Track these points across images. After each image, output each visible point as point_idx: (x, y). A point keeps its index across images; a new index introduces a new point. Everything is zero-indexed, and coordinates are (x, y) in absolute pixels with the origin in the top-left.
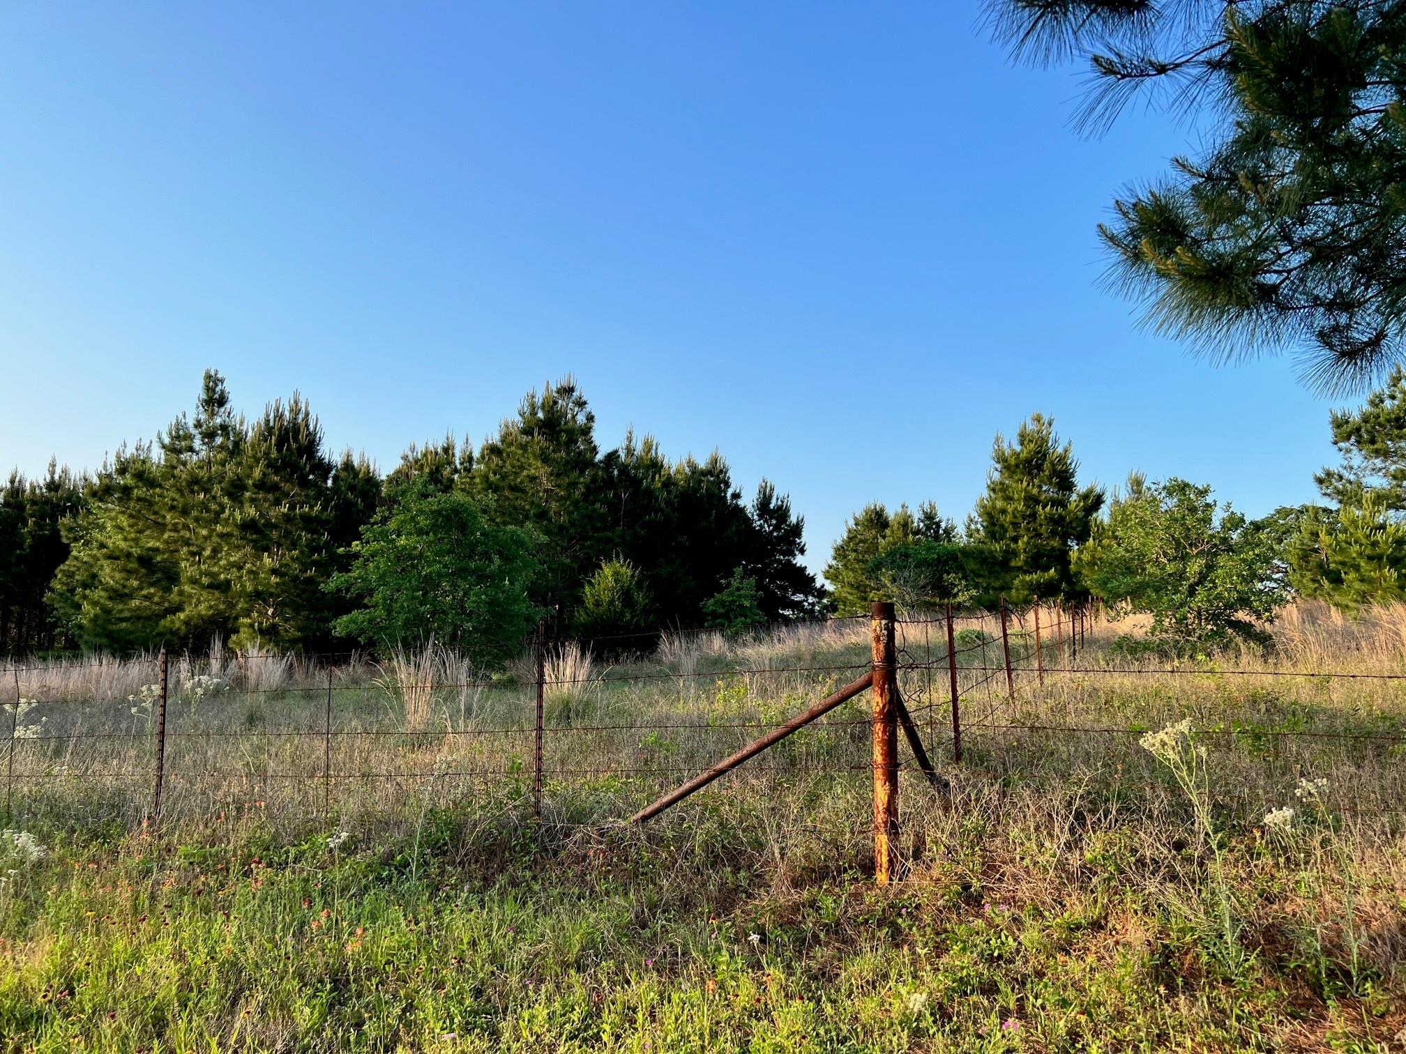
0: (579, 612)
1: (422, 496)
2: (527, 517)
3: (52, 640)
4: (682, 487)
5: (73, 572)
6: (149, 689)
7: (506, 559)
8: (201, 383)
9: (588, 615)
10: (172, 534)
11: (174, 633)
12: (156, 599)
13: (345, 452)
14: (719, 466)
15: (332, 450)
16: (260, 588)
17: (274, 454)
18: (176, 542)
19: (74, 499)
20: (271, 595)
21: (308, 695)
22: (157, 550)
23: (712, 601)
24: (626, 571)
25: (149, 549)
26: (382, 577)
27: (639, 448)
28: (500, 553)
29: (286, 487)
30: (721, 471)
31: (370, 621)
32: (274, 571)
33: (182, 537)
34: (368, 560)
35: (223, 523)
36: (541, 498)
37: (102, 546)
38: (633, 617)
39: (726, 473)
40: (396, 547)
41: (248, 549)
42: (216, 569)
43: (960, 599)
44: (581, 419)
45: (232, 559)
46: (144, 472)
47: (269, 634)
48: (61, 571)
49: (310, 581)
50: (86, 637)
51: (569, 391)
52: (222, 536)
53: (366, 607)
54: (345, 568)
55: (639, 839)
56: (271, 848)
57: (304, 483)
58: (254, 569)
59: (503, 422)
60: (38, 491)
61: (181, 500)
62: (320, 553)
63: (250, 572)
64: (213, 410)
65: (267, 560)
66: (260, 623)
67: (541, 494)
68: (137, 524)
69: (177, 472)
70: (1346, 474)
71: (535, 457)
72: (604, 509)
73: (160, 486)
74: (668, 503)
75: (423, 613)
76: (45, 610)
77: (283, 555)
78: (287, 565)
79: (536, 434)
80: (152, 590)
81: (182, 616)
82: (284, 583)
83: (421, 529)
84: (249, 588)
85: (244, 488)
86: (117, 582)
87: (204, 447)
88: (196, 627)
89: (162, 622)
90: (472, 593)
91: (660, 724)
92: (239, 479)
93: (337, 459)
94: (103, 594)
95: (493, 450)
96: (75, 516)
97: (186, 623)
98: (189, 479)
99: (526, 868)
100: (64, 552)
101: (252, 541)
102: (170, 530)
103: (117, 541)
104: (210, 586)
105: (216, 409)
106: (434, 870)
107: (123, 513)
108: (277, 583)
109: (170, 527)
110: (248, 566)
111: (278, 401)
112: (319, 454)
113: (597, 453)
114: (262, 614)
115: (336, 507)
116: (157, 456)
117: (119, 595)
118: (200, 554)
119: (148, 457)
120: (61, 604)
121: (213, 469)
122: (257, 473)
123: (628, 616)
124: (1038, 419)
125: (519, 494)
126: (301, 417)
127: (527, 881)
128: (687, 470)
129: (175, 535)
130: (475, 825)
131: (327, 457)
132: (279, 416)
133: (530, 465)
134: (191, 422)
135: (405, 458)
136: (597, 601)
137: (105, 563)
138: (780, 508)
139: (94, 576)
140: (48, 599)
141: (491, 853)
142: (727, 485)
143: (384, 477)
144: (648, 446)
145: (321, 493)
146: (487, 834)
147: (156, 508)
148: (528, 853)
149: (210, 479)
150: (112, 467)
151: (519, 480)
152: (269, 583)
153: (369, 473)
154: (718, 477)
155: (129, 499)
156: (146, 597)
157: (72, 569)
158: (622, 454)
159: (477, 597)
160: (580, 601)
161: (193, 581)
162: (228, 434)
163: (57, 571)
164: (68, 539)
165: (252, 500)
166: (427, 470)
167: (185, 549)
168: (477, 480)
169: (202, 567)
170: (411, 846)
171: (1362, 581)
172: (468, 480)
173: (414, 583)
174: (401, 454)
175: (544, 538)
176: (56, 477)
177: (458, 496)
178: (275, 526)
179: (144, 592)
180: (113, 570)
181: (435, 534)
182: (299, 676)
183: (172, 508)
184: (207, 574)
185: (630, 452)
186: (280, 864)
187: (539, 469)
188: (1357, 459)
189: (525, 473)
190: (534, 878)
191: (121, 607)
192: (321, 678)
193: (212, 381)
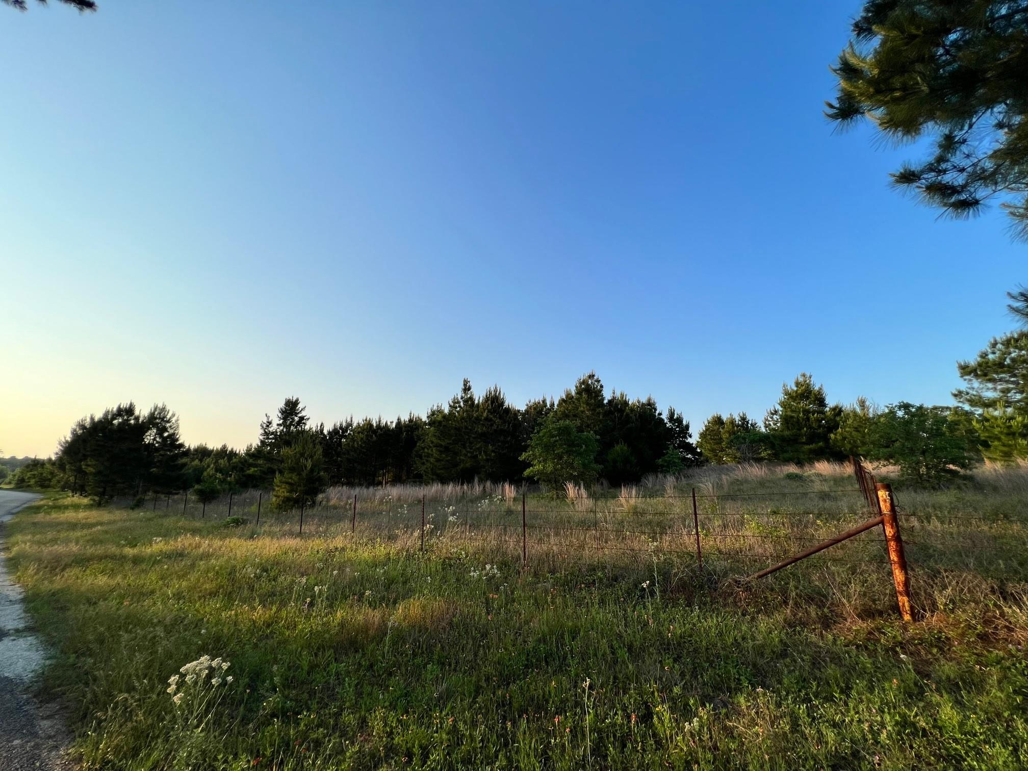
4: (636, 412)
8: (462, 383)
14: (652, 401)
17: (490, 408)
19: (418, 425)
20: (492, 460)
23: (660, 460)
24: (625, 448)
27: (619, 397)
30: (652, 404)
32: (493, 451)
39: (655, 404)
41: (483, 443)
43: (763, 455)
44: (598, 387)
45: (477, 447)
46: (442, 415)
48: (415, 450)
51: (591, 376)
57: (500, 417)
58: (486, 450)
59: (567, 390)
60: (406, 423)
61: (458, 425)
64: (466, 393)
65: (490, 447)
67: (587, 418)
69: (453, 415)
70: (971, 392)
71: (582, 403)
72: (611, 423)
73: (451, 421)
74: (635, 420)
77: (495, 445)
78: (497, 449)
79: (582, 394)
80: (449, 458)
81: (460, 467)
82: (497, 456)
84: (484, 458)
85: (480, 420)
86: (438, 455)
87: (463, 405)
89: (453, 470)
90: (575, 460)
92: (478, 417)
94: (433, 459)
95: (563, 401)
96: (419, 431)
97: (462, 470)
98: (461, 418)
100: (415, 443)
101: (485, 440)
104: (470, 457)
107: (438, 430)
108: (494, 455)
109: (454, 435)
110: (483, 449)
111: (490, 387)
112: (505, 406)
113: (604, 400)
116: (447, 409)
117: (439, 460)
119: (443, 410)
122: (485, 415)
124: (804, 375)
126: (498, 393)
128: (638, 404)
131: (507, 407)
132: (490, 393)
133: (581, 406)
134: (459, 398)
135: (527, 405)
138: (678, 419)
142: (656, 410)
144: (622, 396)
150: (430, 414)
152: (491, 456)
154: (651, 406)
157: (418, 450)
158: (613, 400)
161: (464, 455)
162: (472, 401)
163: (413, 451)
164: (417, 439)
171: (1004, 445)
176: (411, 417)
178: (492, 434)
180: (436, 451)
185: (616, 398)
187: (584, 408)
188: (976, 384)
191: (440, 464)
193: (466, 382)
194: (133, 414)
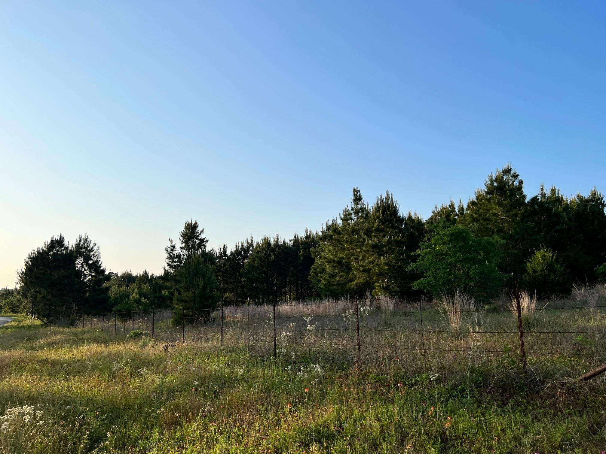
0: (525, 275)
1: (444, 228)
2: (493, 232)
3: (312, 293)
4: (575, 209)
5: (316, 268)
6: (349, 311)
7: (486, 252)
8: (352, 193)
9: (530, 277)
10: (348, 252)
11: (352, 289)
12: (345, 277)
13: (408, 213)
14: (597, 196)
15: (403, 213)
16: (381, 271)
17: (381, 217)
18: (349, 254)
19: (314, 241)
20: (386, 273)
21: (406, 314)
22: (343, 258)
23: (602, 267)
24: (549, 254)
25: (340, 258)
26: (431, 264)
27: (548, 193)
28: (483, 250)
29: (387, 229)
30: (599, 199)
31: (428, 283)
32: (386, 264)
33: (351, 252)
34: (424, 257)
35: (365, 246)
36: (499, 223)
37: (325, 258)
38: (555, 277)
39: (602, 199)
40: (435, 251)
41: (375, 255)
42: (364, 264)
44: (516, 183)
45: (370, 260)
46: (336, 229)
47: (387, 289)
48: (312, 268)
49: (400, 267)
50: (323, 292)
51: (507, 171)
52: (365, 251)
53: (425, 277)
54: (415, 261)
55: (584, 389)
56: (405, 378)
57: (394, 227)
58: (378, 263)
59: (476, 190)
60: (303, 240)
61: (350, 238)
62: (403, 255)
63: (377, 265)
64: (357, 203)
65: (383, 260)
66: (383, 285)
67: (499, 221)
68: (335, 249)
69: (347, 228)
71: (495, 204)
72: (533, 225)
73: (342, 234)
74: (569, 219)
75: (451, 278)
76: (308, 282)
77: (389, 257)
78: (391, 261)
79: (495, 193)
80: (343, 274)
81: (354, 283)
82: (390, 269)
83: (445, 242)
84: (377, 271)
85: (372, 232)
86: (331, 271)
87: (355, 218)
88: (359, 287)
89: (348, 286)
90: (472, 269)
91: (582, 330)
92: (369, 228)
93: (406, 216)
94: (327, 275)
95: (473, 203)
96: (315, 247)
97: (356, 286)
98: (352, 230)
99: (523, 397)
100: (312, 261)
101: (377, 252)
102: (347, 250)
103: (329, 256)
104: (363, 271)
105: (358, 202)
106: (477, 394)
107: (330, 245)
108: (387, 269)
109: (347, 249)
110: (376, 262)
111: (381, 196)
112: (398, 215)
113: (526, 198)
114: (383, 281)
115: (407, 236)
116: (340, 223)
117: (332, 276)
118: (358, 259)
119: (336, 224)
120: (314, 280)
121: (359, 225)
122: (376, 225)
123: (552, 277)
125: (488, 222)
126: (390, 201)
127: (524, 404)
128: (577, 200)
129: (349, 252)
130: (494, 376)
131: (402, 216)
132: (382, 202)
133: (492, 208)
134: (350, 209)
136: (534, 270)
137: (327, 264)
139: (323, 269)
140: (309, 278)
141: (504, 389)
142: (603, 205)
143: (425, 221)
144: (553, 191)
145: (400, 230)
146: (500, 380)
147: (341, 242)
148: (523, 391)
149: (359, 229)
150: (325, 229)
151: (488, 215)
152: (384, 269)
153: (419, 220)
154: (597, 202)
155: (332, 240)
156: (342, 276)
157: (316, 267)
158: (539, 197)
159: (474, 271)
160: (525, 271)
161: (357, 269)
162: (363, 211)
163: (311, 268)
164: (314, 256)
165: (375, 236)
166: (444, 216)
167: (353, 257)
168: (468, 218)
169: (360, 263)
170: (465, 382)
172: (463, 218)
173: (445, 266)
174: (432, 211)
175: (503, 242)
176: (308, 234)
177: (460, 226)
178: (384, 246)
179: (340, 274)
180: (329, 266)
181: (452, 244)
182: (401, 307)
183: (347, 242)
184: (362, 266)
185: (543, 195)
186: (409, 385)
187: (498, 210)
189: (491, 212)
190: (528, 403)
191: (333, 280)
192: (409, 308)
193: (356, 192)
194: (64, 245)
